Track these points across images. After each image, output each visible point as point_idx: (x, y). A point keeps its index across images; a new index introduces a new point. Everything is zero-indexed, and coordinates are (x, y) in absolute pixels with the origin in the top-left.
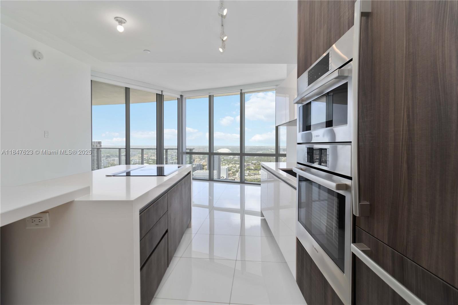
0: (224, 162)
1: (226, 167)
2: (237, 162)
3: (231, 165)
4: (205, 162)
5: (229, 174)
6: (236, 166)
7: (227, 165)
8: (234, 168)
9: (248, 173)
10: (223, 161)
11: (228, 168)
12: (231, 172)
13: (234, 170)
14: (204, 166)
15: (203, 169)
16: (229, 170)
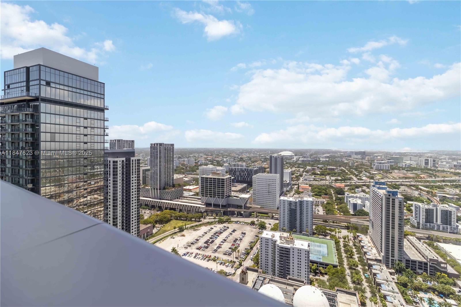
0: (287, 166)
1: (289, 170)
2: (300, 166)
3: (294, 169)
4: (267, 164)
5: (292, 178)
6: (300, 170)
7: (290, 168)
8: (298, 171)
9: (314, 178)
10: (286, 164)
11: (292, 171)
12: (294, 176)
13: (298, 174)
14: (265, 168)
15: (265, 172)
16: (293, 174)
